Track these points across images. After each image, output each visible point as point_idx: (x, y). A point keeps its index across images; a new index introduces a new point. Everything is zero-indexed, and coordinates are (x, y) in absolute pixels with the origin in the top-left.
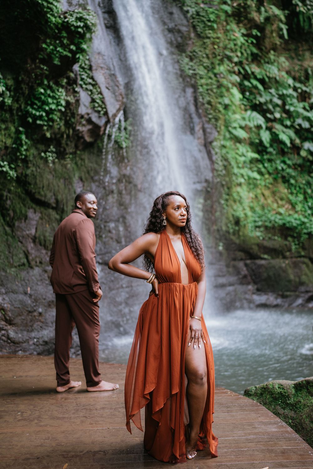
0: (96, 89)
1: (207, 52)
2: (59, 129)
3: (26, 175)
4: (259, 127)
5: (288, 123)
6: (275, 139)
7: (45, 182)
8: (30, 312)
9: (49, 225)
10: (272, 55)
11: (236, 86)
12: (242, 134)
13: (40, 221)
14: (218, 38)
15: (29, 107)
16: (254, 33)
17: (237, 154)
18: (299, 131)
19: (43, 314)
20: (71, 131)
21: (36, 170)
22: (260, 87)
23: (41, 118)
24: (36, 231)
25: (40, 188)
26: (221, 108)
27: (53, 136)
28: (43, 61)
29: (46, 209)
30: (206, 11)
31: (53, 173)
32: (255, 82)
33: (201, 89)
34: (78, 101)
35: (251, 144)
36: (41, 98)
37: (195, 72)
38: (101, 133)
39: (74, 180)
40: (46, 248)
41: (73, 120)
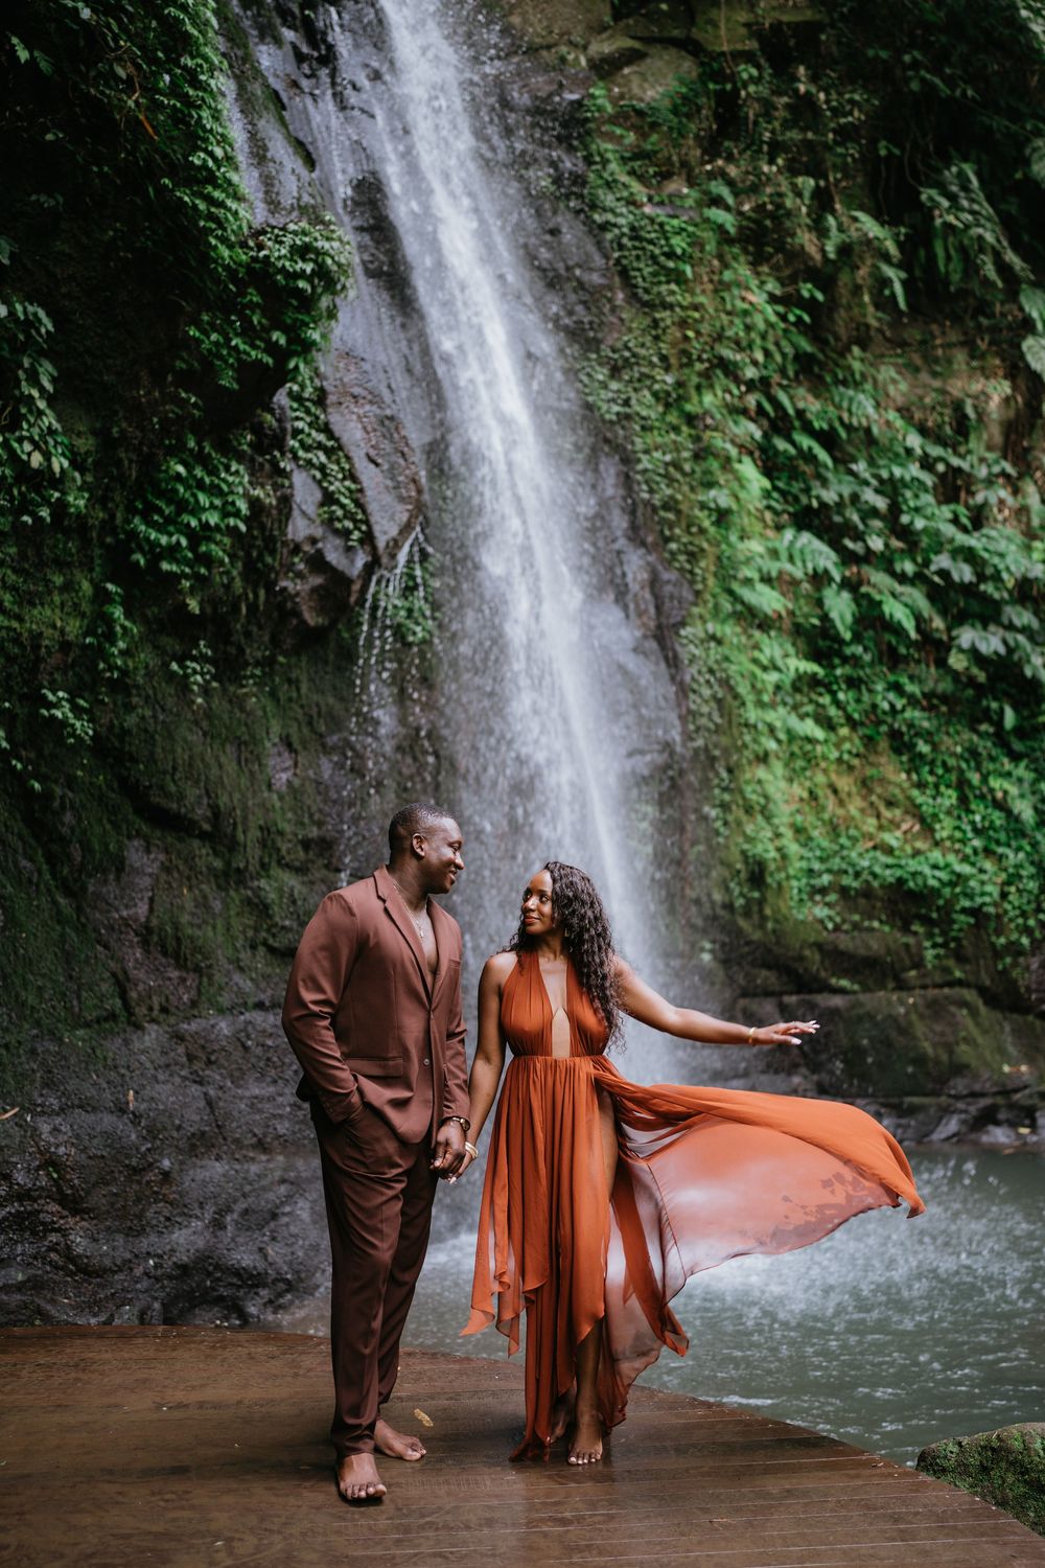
0: (338, 462)
1: (665, 348)
2: (227, 587)
3: (125, 732)
4: (819, 579)
5: (909, 567)
6: (870, 618)
7: (181, 755)
8: (135, 1170)
9: (190, 888)
10: (856, 360)
11: (751, 453)
12: (769, 600)
13: (163, 877)
14: (696, 307)
15: (137, 520)
16: (806, 294)
17: (755, 661)
18: (942, 593)
19: (174, 1175)
20: (262, 593)
21: (155, 717)
22: (823, 455)
23: (172, 552)
24: (151, 910)
25: (164, 772)
26: (705, 520)
27: (209, 610)
28: (187, 380)
29: (181, 840)
30: (661, 225)
31: (205, 724)
32: (806, 442)
33: (645, 463)
34: (286, 502)
35: (798, 631)
36: (176, 491)
37: (628, 410)
38: (353, 599)
39: (268, 745)
40: (180, 962)
41: (269, 560)
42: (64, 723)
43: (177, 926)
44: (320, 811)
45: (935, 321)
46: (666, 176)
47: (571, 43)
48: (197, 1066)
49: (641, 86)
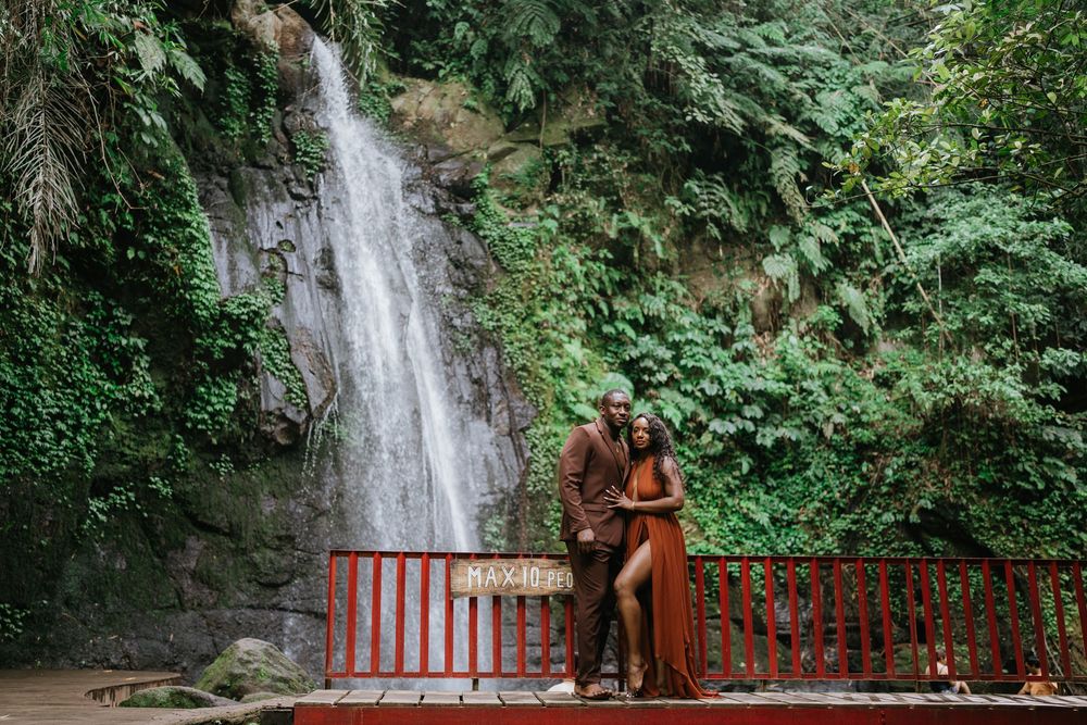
0: (294, 374)
1: (519, 292)
2: (232, 433)
3: (187, 493)
5: (689, 388)
7: (214, 500)
9: (218, 556)
10: (658, 279)
11: (577, 337)
12: (588, 412)
13: (205, 551)
14: (537, 269)
15: (187, 410)
16: (602, 256)
20: (252, 433)
21: (200, 486)
22: (631, 333)
23: (203, 421)
24: (197, 564)
25: (205, 508)
26: (546, 375)
27: (223, 442)
29: (213, 536)
30: (516, 232)
32: (621, 326)
33: (509, 349)
34: (257, 396)
36: (203, 398)
37: (499, 324)
38: (301, 432)
39: (262, 496)
40: (210, 586)
41: (252, 420)
42: (158, 491)
43: (209, 571)
44: (287, 523)
45: (737, 245)
46: (524, 207)
47: (479, 148)
48: (211, 628)
49: (511, 166)
